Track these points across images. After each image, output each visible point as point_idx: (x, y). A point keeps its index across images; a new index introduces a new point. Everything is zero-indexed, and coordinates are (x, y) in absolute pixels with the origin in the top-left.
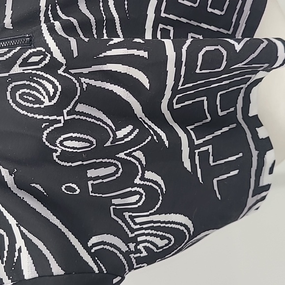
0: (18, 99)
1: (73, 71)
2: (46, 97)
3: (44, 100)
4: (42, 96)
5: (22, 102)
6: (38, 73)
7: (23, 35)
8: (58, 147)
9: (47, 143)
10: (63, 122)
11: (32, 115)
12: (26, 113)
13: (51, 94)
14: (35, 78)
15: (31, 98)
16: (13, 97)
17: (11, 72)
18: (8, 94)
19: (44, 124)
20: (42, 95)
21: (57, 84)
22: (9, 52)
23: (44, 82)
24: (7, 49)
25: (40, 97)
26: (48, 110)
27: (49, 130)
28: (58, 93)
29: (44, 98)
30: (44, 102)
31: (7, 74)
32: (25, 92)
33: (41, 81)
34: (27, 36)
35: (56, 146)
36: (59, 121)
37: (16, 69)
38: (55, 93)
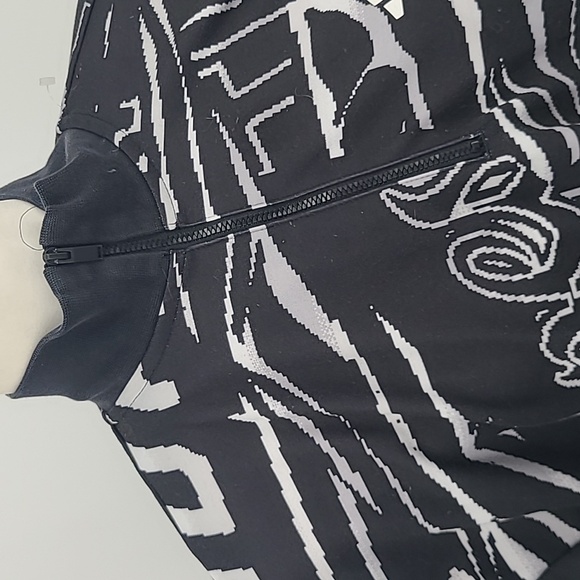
0: (473, 269)
1: (569, 194)
2: (534, 256)
3: (530, 264)
4: (525, 254)
5: (486, 275)
6: (505, 209)
7: (463, 138)
8: (569, 360)
9: (548, 354)
10: (571, 303)
11: (512, 298)
12: (498, 296)
13: (542, 249)
14: (501, 221)
15: (501, 264)
16: (463, 267)
17: (453, 217)
18: (450, 262)
19: (540, 314)
20: (523, 252)
21: (548, 226)
22: (442, 175)
23: (520, 227)
24: (438, 171)
25: (521, 257)
26: (542, 284)
27: (550, 324)
28: (554, 245)
29: (530, 259)
30: (531, 268)
31: (445, 223)
32: (484, 253)
33: (513, 225)
34: (472, 136)
35: (565, 357)
36: (565, 304)
37: (461, 210)
38: (548, 246)
